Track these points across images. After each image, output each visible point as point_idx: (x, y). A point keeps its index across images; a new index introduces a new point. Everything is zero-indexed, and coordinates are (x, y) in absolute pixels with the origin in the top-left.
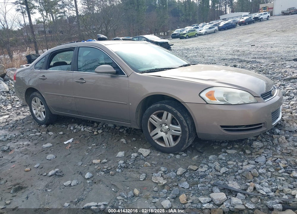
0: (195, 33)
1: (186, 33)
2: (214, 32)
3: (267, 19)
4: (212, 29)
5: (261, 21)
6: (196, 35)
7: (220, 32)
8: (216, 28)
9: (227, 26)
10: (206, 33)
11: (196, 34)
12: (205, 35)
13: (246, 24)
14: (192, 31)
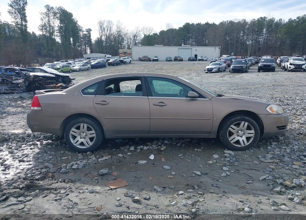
0: (69, 69)
1: (60, 68)
2: (88, 69)
3: (130, 63)
4: (85, 67)
5: (125, 64)
6: (71, 71)
7: (93, 70)
8: (89, 66)
9: (99, 64)
10: (80, 70)
11: (71, 69)
12: (79, 71)
13: (114, 65)
14: (66, 66)
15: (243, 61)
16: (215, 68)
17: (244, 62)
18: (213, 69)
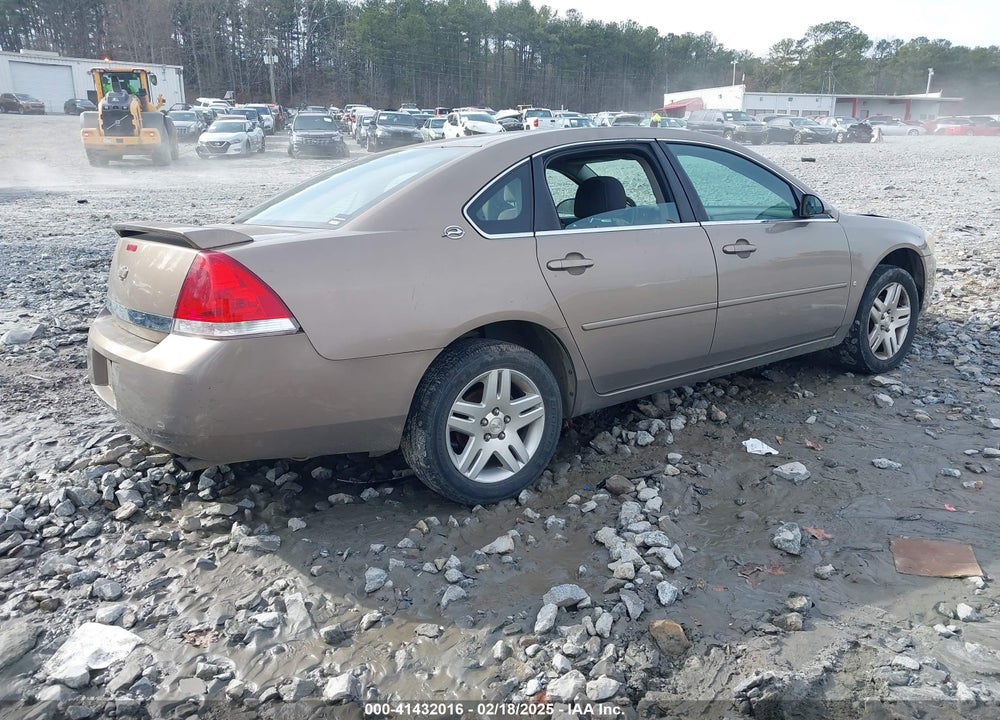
15: (326, 119)
16: (237, 141)
17: (330, 120)
18: (229, 144)
